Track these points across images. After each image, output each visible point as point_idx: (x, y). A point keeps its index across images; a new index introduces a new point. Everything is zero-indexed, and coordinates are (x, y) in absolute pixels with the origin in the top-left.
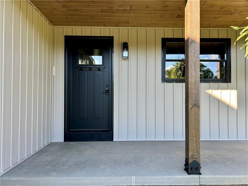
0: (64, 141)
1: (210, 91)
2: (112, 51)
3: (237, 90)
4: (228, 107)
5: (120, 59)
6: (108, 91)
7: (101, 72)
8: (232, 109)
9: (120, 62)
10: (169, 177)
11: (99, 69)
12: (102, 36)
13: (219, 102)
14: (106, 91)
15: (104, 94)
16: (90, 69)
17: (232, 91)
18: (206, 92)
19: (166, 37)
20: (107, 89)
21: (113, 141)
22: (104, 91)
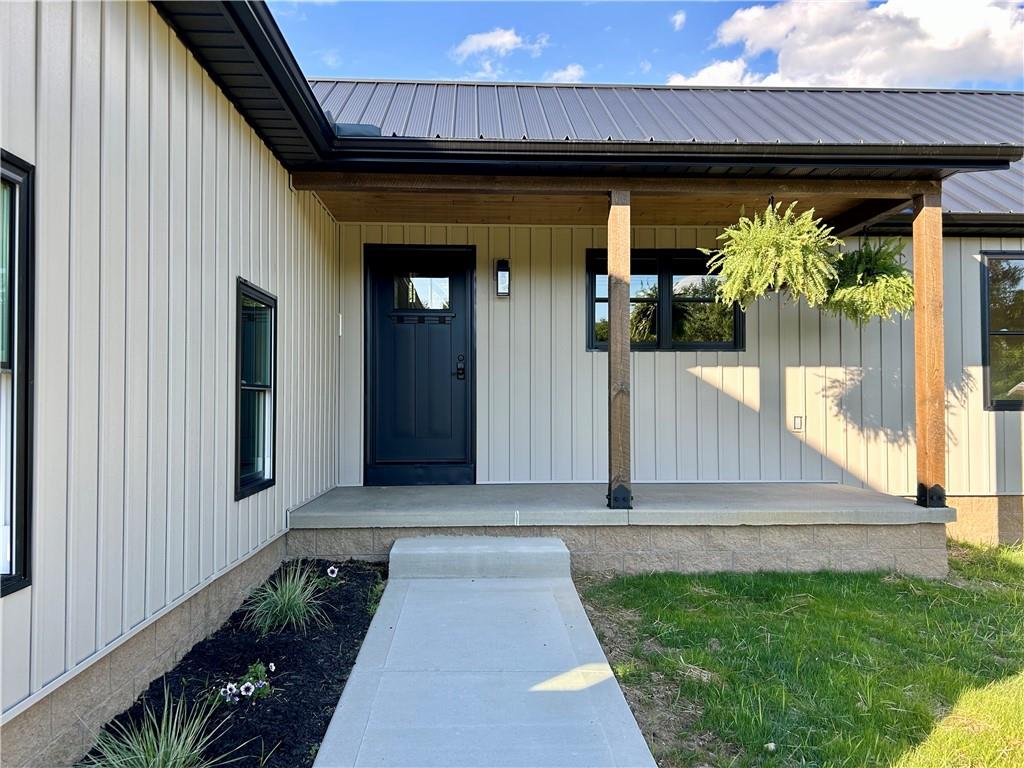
0: (365, 485)
1: (697, 371)
2: (473, 280)
3: (759, 366)
4: (739, 405)
5: (491, 297)
6: (463, 369)
7: (445, 327)
8: (749, 409)
9: (491, 302)
10: (576, 511)
11: (442, 320)
12: (449, 244)
13: (719, 395)
14: (458, 369)
15: (454, 378)
16: (421, 320)
17: (748, 370)
18: (689, 372)
19: (595, 247)
20: (460, 365)
21: (475, 483)
22: (455, 371)
